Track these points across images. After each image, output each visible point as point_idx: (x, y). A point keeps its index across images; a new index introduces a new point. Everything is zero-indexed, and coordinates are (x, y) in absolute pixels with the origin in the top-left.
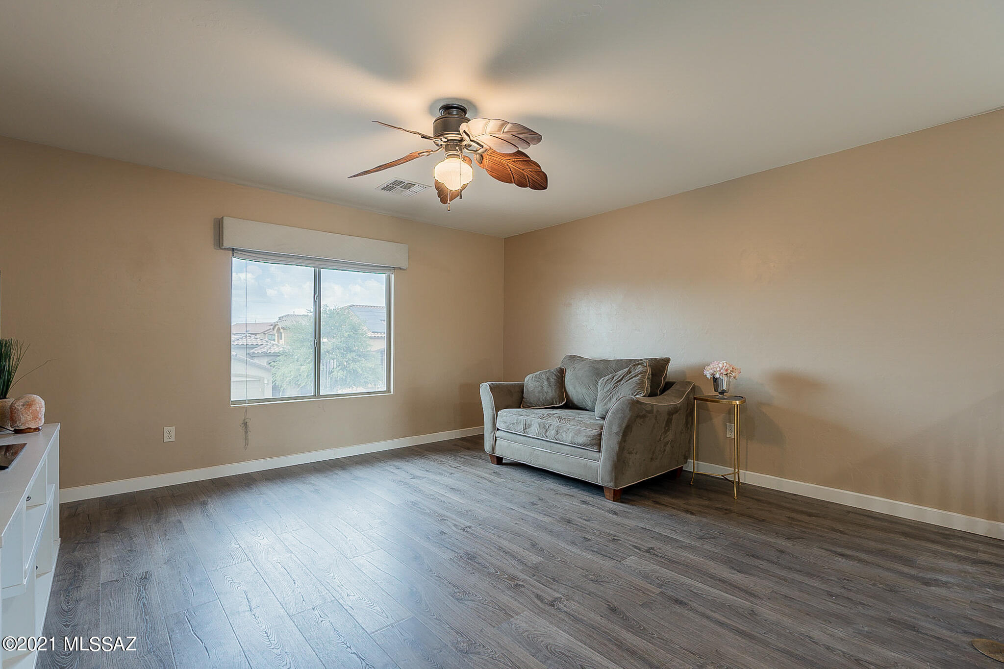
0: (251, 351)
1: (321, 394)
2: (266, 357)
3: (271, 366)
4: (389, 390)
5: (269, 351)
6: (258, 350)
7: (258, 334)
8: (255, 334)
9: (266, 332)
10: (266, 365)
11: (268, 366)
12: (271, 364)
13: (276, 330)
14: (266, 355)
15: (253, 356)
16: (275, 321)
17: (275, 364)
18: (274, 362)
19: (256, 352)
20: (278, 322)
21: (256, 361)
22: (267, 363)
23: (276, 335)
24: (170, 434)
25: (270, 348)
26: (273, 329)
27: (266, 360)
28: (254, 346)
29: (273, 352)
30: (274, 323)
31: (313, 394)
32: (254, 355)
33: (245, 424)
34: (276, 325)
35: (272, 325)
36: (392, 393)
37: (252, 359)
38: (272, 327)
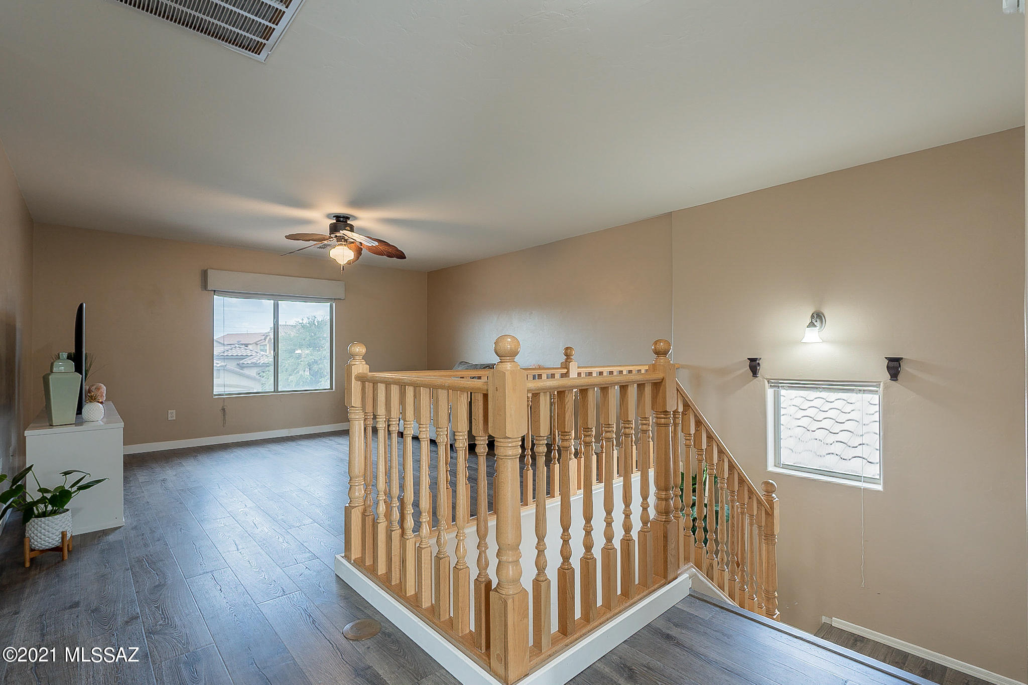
0: (241, 362)
1: (279, 390)
2: (255, 368)
3: (260, 376)
4: (331, 388)
5: (258, 362)
6: (248, 361)
7: (250, 344)
8: (246, 345)
9: (258, 343)
10: (255, 375)
11: (257, 377)
12: (260, 374)
13: (267, 340)
14: (255, 365)
15: (242, 367)
16: (266, 332)
17: (264, 375)
18: (264, 372)
19: (246, 363)
20: (269, 333)
21: (246, 371)
22: (257, 372)
23: (268, 345)
24: (172, 415)
25: (260, 359)
26: (265, 339)
27: (256, 371)
28: (243, 357)
29: (262, 362)
30: (266, 333)
31: (273, 390)
32: (245, 365)
33: (224, 409)
34: (267, 336)
35: (264, 335)
36: (334, 390)
37: (242, 370)
38: (263, 337)
